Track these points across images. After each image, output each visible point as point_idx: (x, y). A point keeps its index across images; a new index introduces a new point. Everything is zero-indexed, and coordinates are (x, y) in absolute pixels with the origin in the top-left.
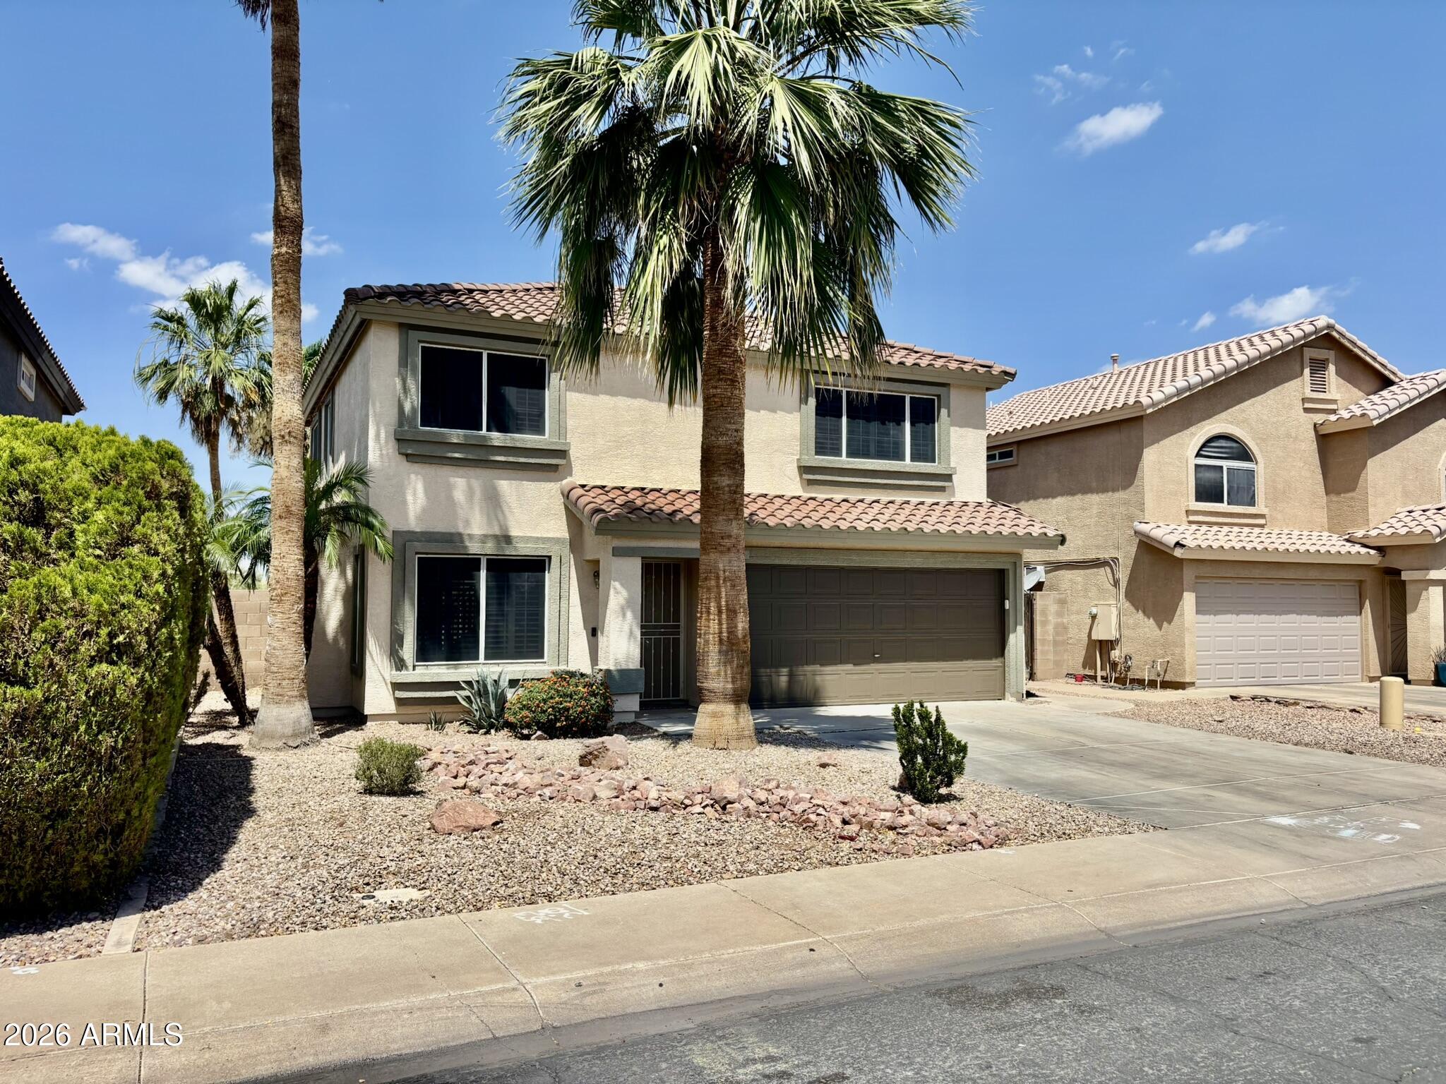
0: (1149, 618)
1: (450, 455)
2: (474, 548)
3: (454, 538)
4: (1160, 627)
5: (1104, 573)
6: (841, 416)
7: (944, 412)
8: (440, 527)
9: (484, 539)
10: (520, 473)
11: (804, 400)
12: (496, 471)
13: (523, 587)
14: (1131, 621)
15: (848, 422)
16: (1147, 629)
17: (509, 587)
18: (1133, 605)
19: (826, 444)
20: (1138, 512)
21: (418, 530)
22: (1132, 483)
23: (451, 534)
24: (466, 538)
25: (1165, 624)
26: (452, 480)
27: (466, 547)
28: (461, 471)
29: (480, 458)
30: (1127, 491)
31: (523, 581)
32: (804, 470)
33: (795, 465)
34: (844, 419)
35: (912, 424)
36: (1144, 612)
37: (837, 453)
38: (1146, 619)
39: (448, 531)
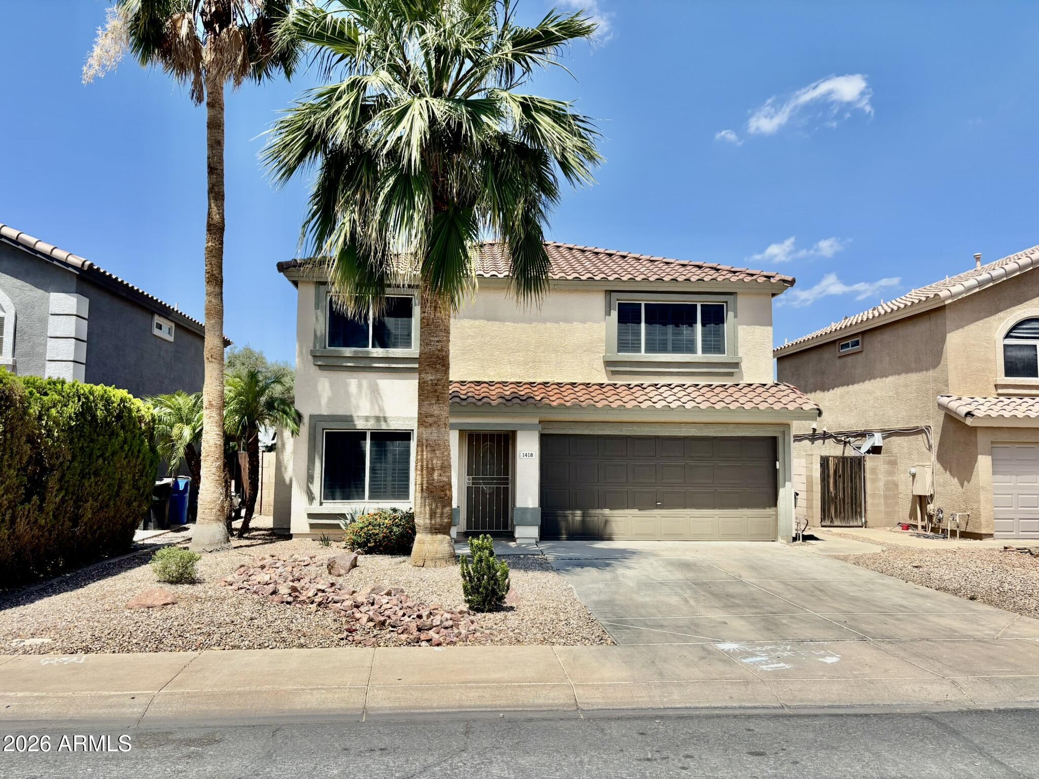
0: (954, 477)
1: (344, 364)
2: (360, 425)
3: (349, 419)
4: (962, 486)
5: (921, 438)
6: (640, 323)
7: (731, 315)
8: (341, 412)
9: (367, 419)
10: (394, 375)
11: (608, 313)
12: (378, 374)
13: (396, 450)
14: (941, 480)
15: (646, 327)
16: (953, 487)
17: (386, 451)
18: (943, 465)
19: (626, 343)
20: (944, 387)
21: (325, 414)
22: (939, 363)
23: (346, 416)
24: (355, 418)
25: (966, 483)
26: (348, 380)
27: (354, 425)
28: (355, 374)
29: (364, 366)
30: (936, 370)
31: (395, 447)
32: (608, 363)
33: (602, 361)
34: (643, 325)
35: (703, 325)
36: (950, 472)
37: (638, 350)
38: (952, 479)
39: (345, 414)
